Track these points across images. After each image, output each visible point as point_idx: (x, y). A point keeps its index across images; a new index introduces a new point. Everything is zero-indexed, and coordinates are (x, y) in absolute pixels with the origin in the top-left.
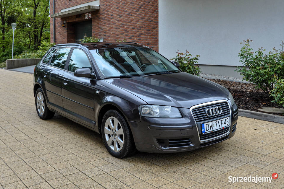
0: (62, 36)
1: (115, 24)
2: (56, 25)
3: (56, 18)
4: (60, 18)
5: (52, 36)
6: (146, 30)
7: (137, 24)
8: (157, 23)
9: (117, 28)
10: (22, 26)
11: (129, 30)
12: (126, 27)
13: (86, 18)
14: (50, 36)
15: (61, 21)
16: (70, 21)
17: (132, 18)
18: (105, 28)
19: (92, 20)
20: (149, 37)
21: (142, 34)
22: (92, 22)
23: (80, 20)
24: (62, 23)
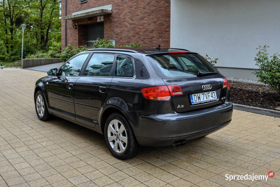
0: (74, 37)
1: (128, 27)
2: (68, 27)
3: (68, 21)
4: (71, 20)
5: (63, 37)
6: (158, 33)
7: (149, 28)
8: (169, 27)
9: (129, 31)
10: (29, 27)
11: (141, 33)
12: (138, 30)
13: (98, 20)
14: (62, 37)
15: (72, 23)
16: (81, 23)
17: (144, 22)
18: (117, 30)
19: (104, 23)
20: (160, 40)
21: (154, 37)
22: (104, 25)
23: (92, 22)
24: (74, 25)
